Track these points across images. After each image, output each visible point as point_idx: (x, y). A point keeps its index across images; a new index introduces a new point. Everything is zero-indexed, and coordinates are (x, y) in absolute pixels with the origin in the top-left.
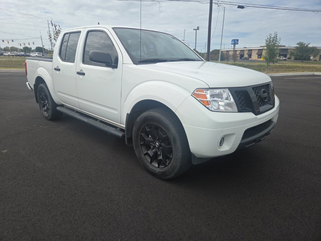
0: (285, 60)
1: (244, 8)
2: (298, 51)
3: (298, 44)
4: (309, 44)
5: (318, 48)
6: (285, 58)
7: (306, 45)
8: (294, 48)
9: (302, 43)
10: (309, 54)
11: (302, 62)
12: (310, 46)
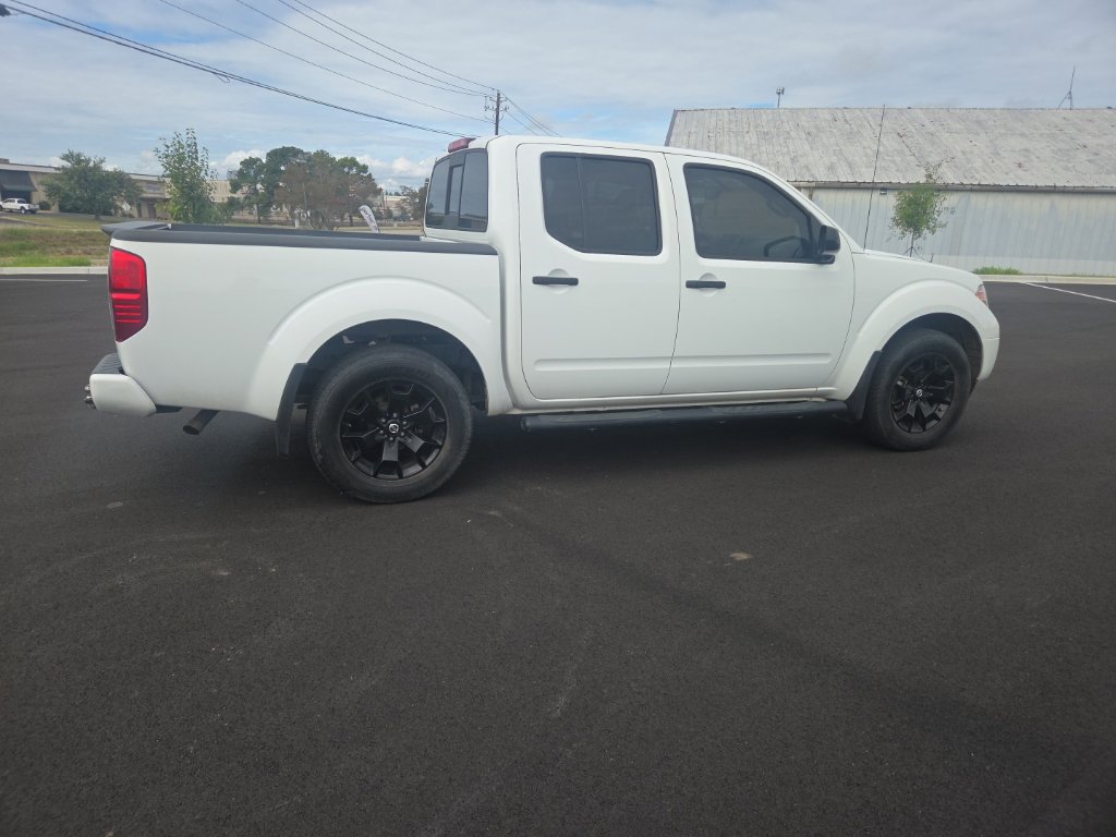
0: (32, 212)
1: (8, 13)
2: (72, 182)
3: (66, 158)
4: (102, 162)
5: (134, 177)
6: (32, 207)
7: (91, 164)
8: (53, 171)
9: (79, 155)
10: (112, 195)
11: (97, 219)
12: (108, 167)
